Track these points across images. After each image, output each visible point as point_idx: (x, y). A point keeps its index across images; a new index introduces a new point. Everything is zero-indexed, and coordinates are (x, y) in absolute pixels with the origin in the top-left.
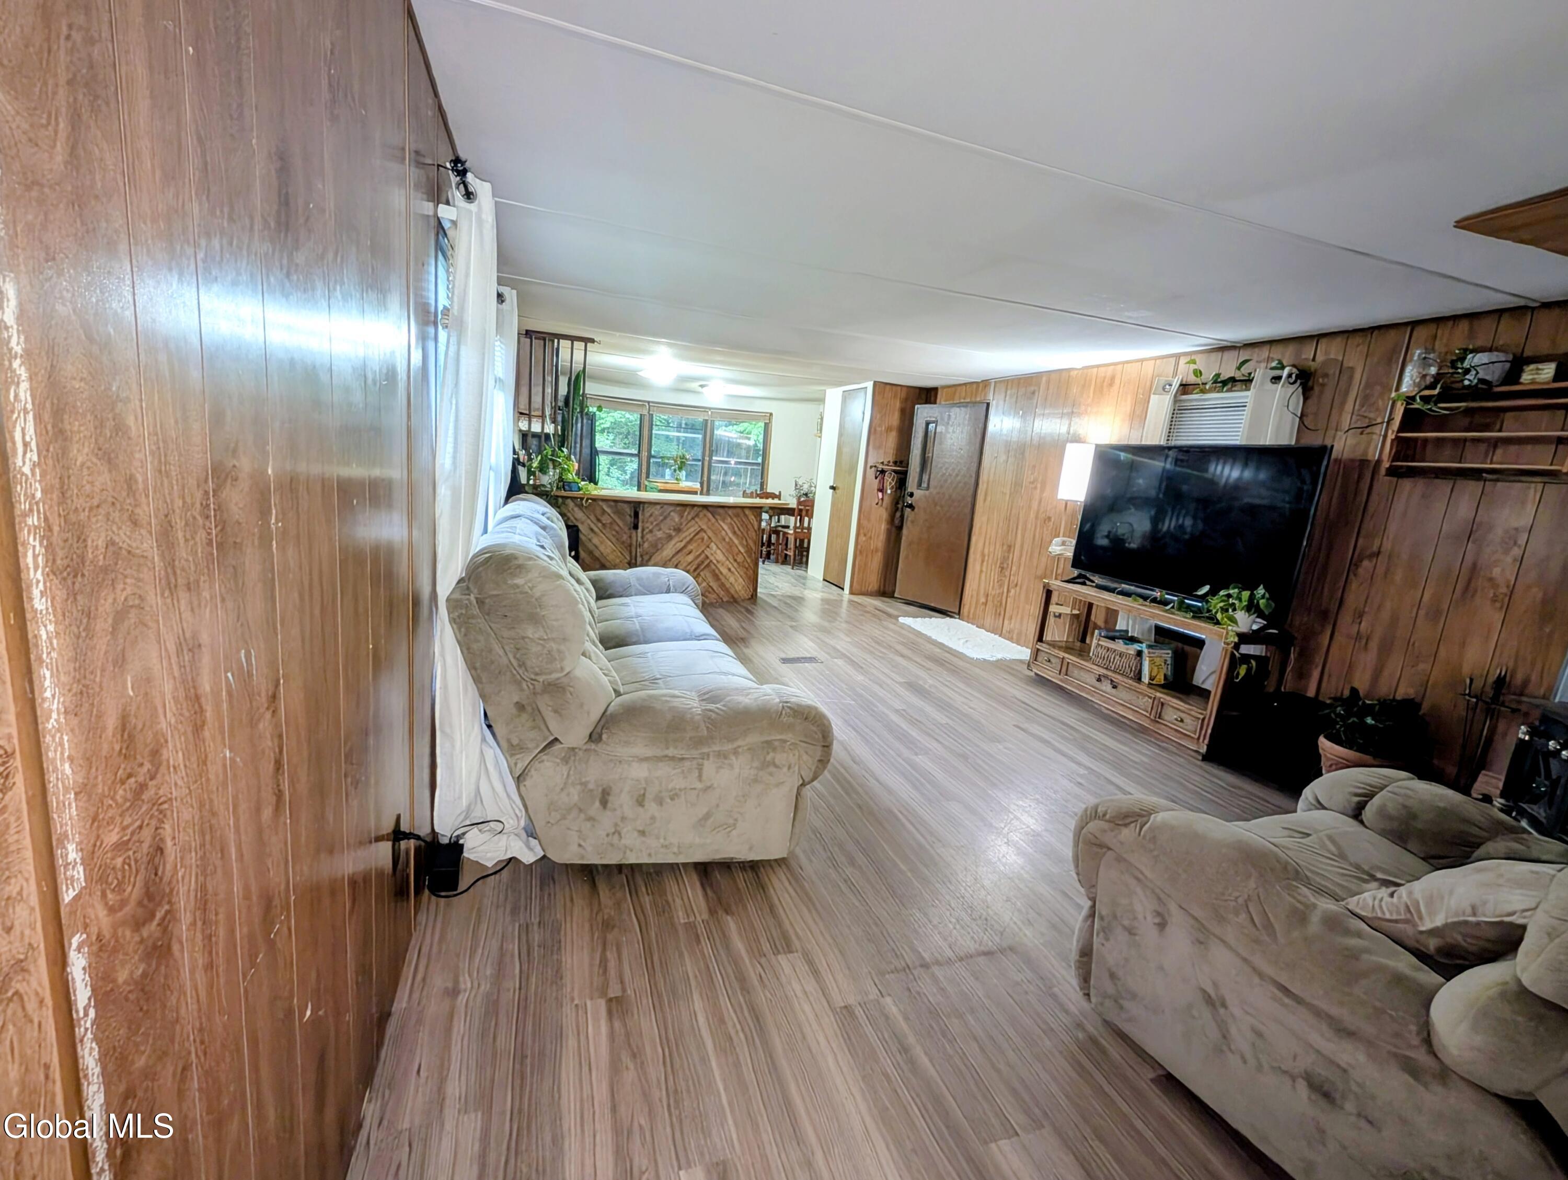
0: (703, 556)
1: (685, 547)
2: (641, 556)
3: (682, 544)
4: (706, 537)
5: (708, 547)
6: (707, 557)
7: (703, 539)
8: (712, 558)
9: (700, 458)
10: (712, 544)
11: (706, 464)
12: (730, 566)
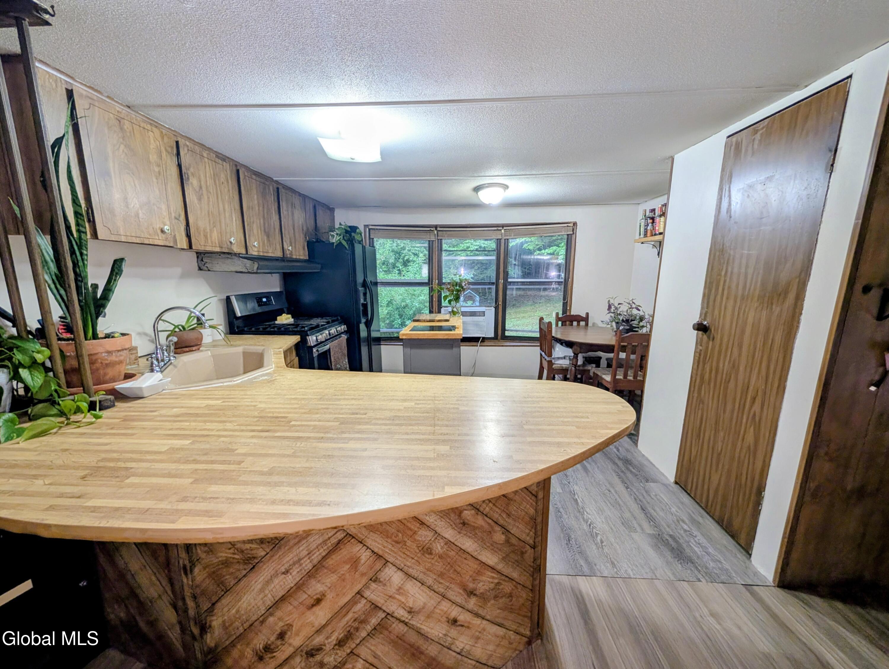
0: (361, 606)
1: (299, 587)
2: (194, 597)
3: (290, 580)
4: (365, 555)
5: (375, 579)
6: (376, 607)
7: (355, 563)
8: (392, 607)
9: (494, 281)
10: (390, 572)
11: (501, 286)
12: (455, 612)
